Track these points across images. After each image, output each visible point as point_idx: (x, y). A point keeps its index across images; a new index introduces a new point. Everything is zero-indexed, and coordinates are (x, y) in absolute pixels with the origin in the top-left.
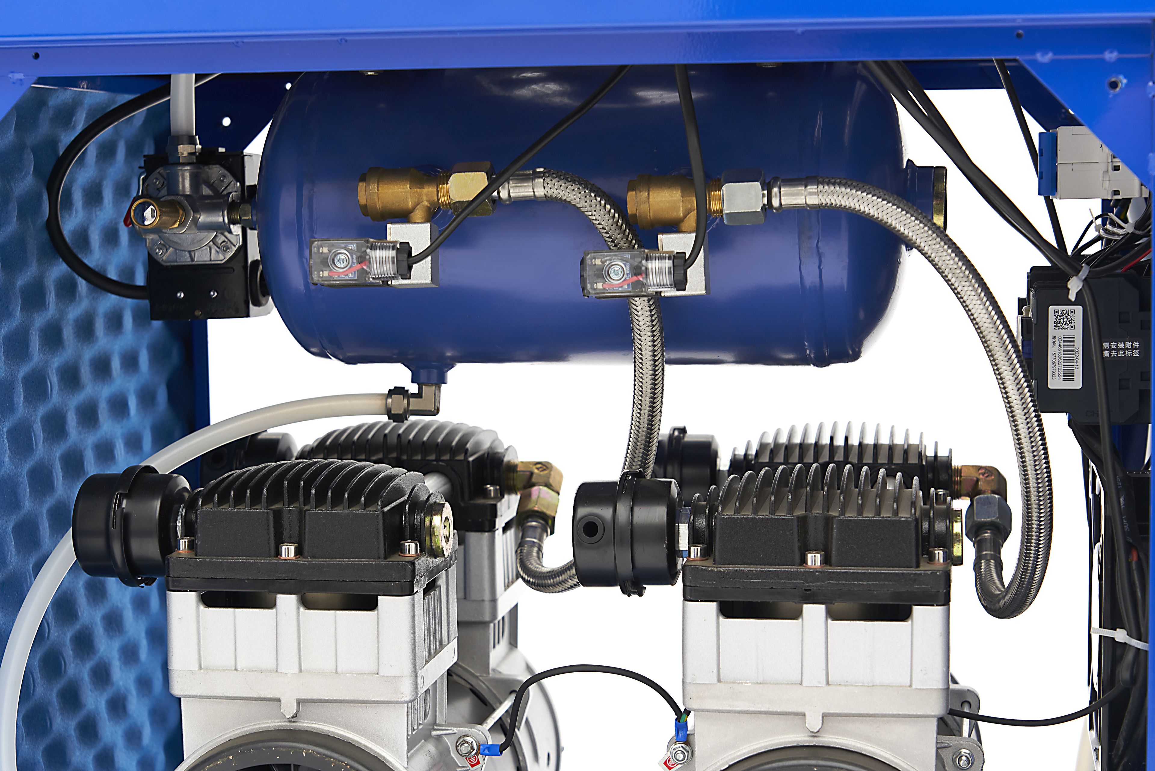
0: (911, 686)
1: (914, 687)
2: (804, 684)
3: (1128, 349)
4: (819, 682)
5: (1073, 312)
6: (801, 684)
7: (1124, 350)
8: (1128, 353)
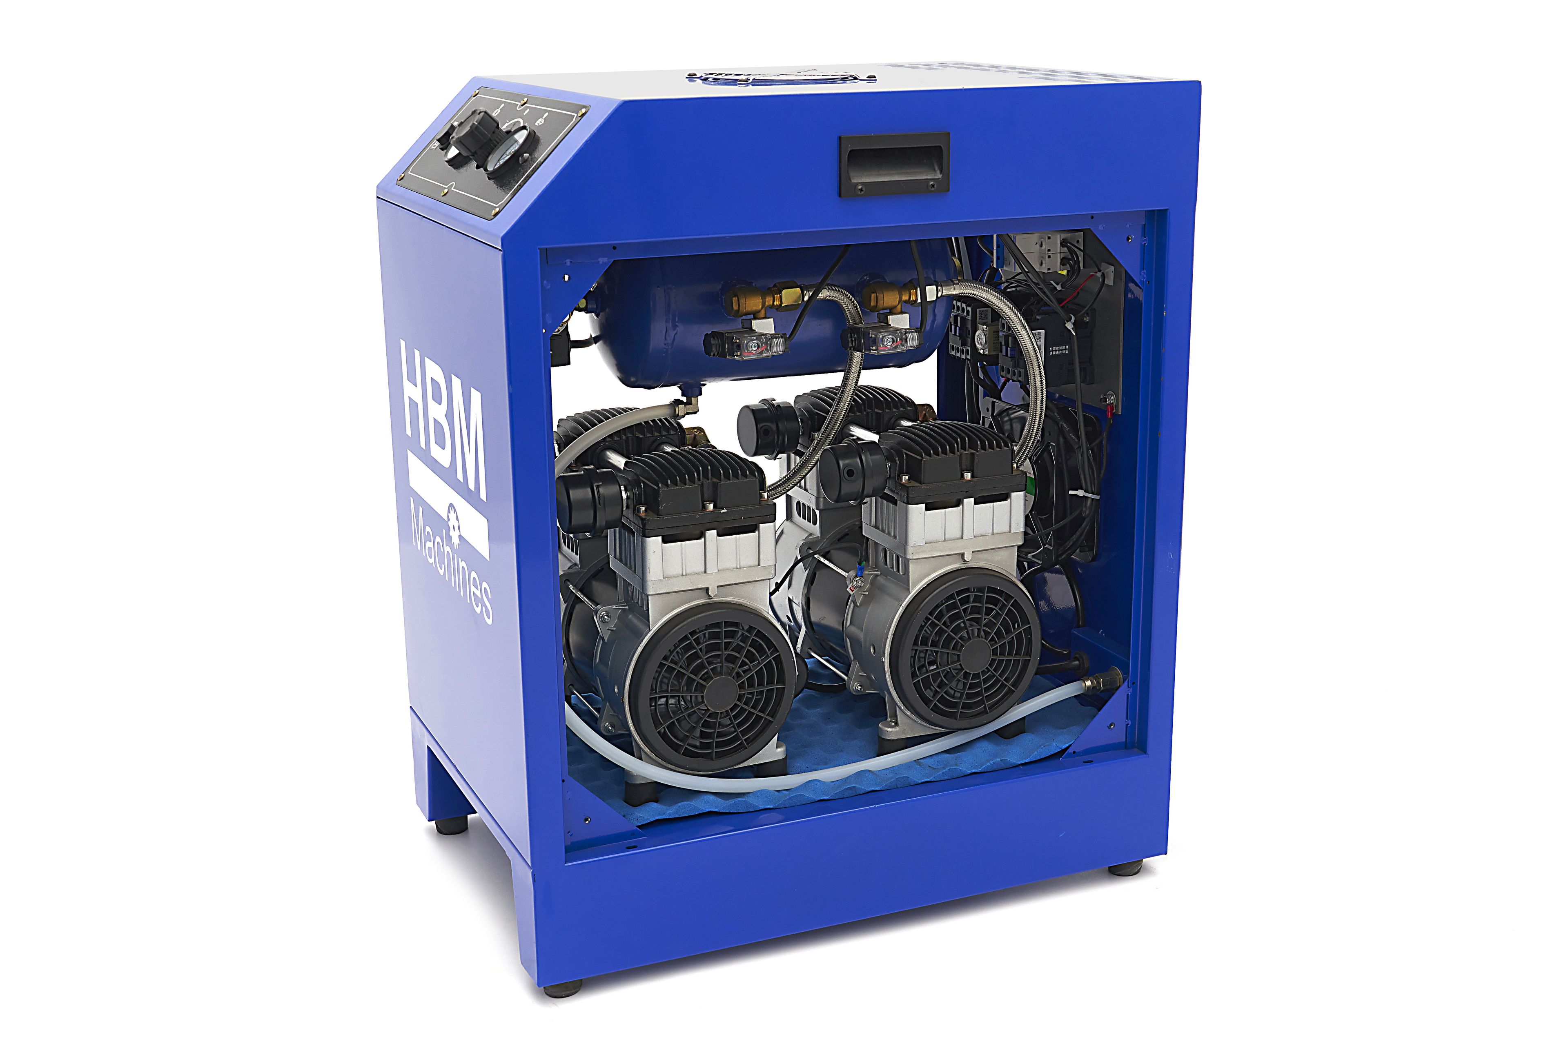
0: (1010, 532)
1: (1012, 532)
2: (965, 538)
3: (1063, 350)
4: (971, 536)
5: (1040, 333)
6: (962, 538)
7: (1062, 350)
8: (1064, 352)
